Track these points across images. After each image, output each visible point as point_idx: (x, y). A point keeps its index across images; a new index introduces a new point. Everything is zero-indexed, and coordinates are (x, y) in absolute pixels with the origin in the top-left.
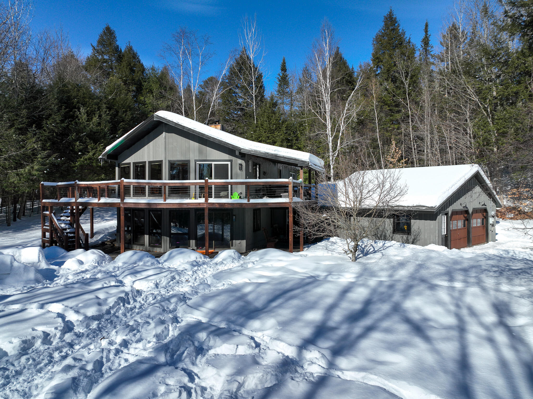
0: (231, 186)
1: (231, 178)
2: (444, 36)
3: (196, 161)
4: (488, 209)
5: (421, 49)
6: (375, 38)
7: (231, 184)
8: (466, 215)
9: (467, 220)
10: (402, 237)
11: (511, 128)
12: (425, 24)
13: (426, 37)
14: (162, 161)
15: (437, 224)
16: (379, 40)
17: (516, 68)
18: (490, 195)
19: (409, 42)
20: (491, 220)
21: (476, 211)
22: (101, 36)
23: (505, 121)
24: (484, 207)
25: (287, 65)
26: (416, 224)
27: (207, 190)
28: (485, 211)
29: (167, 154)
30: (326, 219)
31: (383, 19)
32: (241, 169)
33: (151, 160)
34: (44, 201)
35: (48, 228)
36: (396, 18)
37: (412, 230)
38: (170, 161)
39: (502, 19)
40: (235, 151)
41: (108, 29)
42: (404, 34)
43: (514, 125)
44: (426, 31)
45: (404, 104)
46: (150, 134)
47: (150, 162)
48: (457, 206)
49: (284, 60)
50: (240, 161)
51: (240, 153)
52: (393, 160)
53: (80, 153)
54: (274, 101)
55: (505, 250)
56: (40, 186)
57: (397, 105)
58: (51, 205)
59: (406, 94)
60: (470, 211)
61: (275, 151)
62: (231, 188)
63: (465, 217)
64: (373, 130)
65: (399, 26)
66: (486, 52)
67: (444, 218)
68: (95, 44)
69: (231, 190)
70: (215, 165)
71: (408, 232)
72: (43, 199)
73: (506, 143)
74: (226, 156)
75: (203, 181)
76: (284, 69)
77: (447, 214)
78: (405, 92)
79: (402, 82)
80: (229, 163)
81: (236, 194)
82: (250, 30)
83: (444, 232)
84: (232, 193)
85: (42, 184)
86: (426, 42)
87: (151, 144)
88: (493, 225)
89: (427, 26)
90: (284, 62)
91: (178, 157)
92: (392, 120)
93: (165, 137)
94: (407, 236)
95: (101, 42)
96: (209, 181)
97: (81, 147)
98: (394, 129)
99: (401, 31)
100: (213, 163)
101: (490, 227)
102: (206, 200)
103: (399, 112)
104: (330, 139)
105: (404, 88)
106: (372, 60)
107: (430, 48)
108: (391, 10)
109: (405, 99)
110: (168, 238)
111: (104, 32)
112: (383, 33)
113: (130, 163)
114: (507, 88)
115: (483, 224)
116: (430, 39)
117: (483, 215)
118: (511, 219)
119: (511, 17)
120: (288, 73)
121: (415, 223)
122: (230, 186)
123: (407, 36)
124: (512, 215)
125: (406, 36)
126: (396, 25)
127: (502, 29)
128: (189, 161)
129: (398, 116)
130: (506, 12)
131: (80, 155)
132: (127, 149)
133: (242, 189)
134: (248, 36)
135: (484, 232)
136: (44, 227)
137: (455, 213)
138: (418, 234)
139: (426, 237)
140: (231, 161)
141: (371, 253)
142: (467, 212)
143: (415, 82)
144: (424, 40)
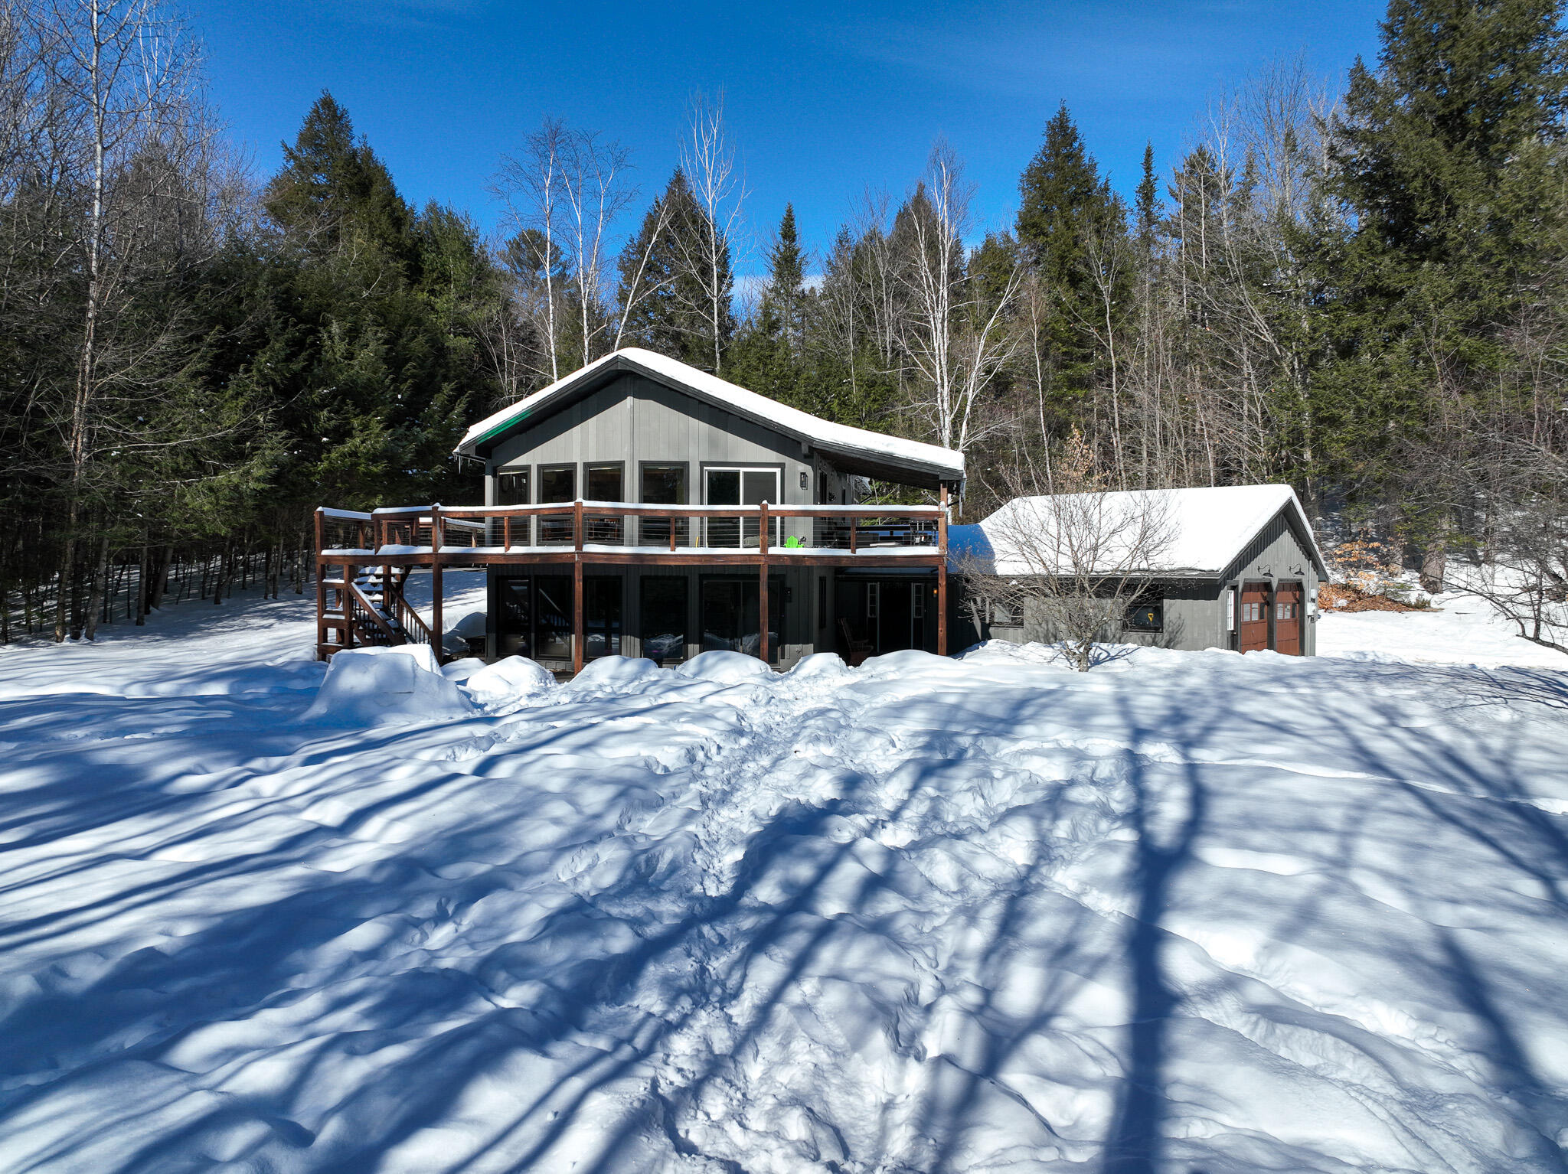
0: (782, 518)
1: (783, 502)
2: (1179, 176)
3: (703, 464)
4: (1305, 584)
5: (1136, 209)
6: (1026, 173)
7: (783, 515)
8: (1265, 594)
9: (1268, 604)
10: (1143, 637)
11: (1349, 409)
12: (1144, 152)
13: (1149, 182)
14: (621, 464)
15: (1220, 607)
16: (1036, 179)
17: (1357, 278)
18: (1309, 554)
19: (1107, 189)
20: (1310, 608)
21: (1284, 585)
22: (310, 123)
23: (1336, 393)
24: (1299, 577)
25: (797, 224)
26: (1174, 609)
27: (763, 527)
28: (1299, 587)
29: (636, 448)
30: (1019, 590)
31: (1044, 128)
32: (803, 484)
33: (591, 460)
34: (325, 552)
35: (343, 617)
36: (1074, 129)
37: (1166, 620)
38: (642, 464)
39: (1326, 167)
40: (800, 443)
41: (328, 103)
42: (1093, 167)
43: (1355, 402)
44: (1148, 169)
45: (1098, 340)
46: (590, 398)
47: (587, 465)
48: (1251, 573)
49: (790, 212)
50: (802, 467)
51: (811, 449)
52: (1075, 474)
53: (325, 439)
54: (774, 318)
55: (1358, 653)
56: (317, 517)
57: (1082, 341)
58: (351, 563)
59: (1104, 316)
60: (1275, 585)
61: (888, 445)
62: (782, 522)
63: (1265, 598)
64: (1032, 403)
65: (1081, 148)
66: (1293, 235)
67: (1232, 594)
68: (292, 142)
69: (782, 533)
70: (745, 473)
71: (1157, 627)
72: (323, 548)
73: (1337, 441)
74: (771, 456)
75: (757, 507)
76: (789, 234)
77: (1234, 588)
78: (1101, 313)
79: (1095, 287)
80: (778, 471)
81: (792, 540)
82: (708, 131)
83: (1231, 627)
84: (782, 538)
85: (321, 513)
86: (1147, 193)
87: (592, 422)
88: (1312, 619)
89: (1149, 154)
90: (789, 216)
91: (662, 453)
92: (1069, 379)
93: (633, 407)
94: (1153, 634)
95: (309, 138)
96: (771, 507)
97: (333, 422)
98: (1076, 399)
99: (1086, 161)
100: (742, 470)
101: (1308, 622)
102: (764, 550)
103: (1086, 358)
104: (948, 420)
105: (1098, 301)
106: (1017, 229)
107: (1156, 208)
108: (1064, 109)
109: (1102, 329)
110: (638, 640)
111: (316, 111)
112: (1044, 163)
113: (528, 467)
114: (1339, 321)
115: (1293, 615)
116: (1156, 187)
117: (1294, 596)
118: (1342, 609)
119: (1342, 161)
120: (797, 244)
121: (1170, 606)
122: (778, 519)
123: (1101, 174)
124: (1343, 602)
125: (1098, 173)
126: (1076, 145)
127: (1326, 188)
128: (686, 464)
129: (1086, 369)
130: (1332, 148)
131: (325, 443)
132: (521, 433)
133: (806, 527)
134: (701, 144)
135: (1295, 635)
136: (325, 616)
137: (1249, 586)
138: (1179, 629)
139: (1196, 635)
140: (782, 466)
141: (1104, 660)
142: (1267, 586)
143: (1124, 287)
144: (1142, 187)
